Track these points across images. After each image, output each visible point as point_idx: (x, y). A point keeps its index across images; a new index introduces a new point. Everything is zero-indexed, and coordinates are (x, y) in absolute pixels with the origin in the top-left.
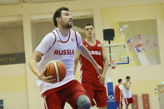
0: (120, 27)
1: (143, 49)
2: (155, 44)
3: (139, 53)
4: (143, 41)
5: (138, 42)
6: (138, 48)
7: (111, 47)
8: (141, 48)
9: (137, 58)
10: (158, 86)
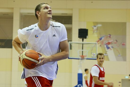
0: (94, 26)
1: (112, 47)
2: (123, 43)
3: (109, 50)
4: (112, 40)
5: (109, 40)
6: (108, 45)
7: (84, 44)
8: (111, 46)
9: (106, 54)
10: (122, 80)
